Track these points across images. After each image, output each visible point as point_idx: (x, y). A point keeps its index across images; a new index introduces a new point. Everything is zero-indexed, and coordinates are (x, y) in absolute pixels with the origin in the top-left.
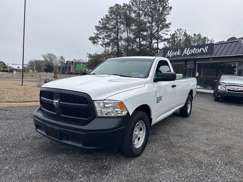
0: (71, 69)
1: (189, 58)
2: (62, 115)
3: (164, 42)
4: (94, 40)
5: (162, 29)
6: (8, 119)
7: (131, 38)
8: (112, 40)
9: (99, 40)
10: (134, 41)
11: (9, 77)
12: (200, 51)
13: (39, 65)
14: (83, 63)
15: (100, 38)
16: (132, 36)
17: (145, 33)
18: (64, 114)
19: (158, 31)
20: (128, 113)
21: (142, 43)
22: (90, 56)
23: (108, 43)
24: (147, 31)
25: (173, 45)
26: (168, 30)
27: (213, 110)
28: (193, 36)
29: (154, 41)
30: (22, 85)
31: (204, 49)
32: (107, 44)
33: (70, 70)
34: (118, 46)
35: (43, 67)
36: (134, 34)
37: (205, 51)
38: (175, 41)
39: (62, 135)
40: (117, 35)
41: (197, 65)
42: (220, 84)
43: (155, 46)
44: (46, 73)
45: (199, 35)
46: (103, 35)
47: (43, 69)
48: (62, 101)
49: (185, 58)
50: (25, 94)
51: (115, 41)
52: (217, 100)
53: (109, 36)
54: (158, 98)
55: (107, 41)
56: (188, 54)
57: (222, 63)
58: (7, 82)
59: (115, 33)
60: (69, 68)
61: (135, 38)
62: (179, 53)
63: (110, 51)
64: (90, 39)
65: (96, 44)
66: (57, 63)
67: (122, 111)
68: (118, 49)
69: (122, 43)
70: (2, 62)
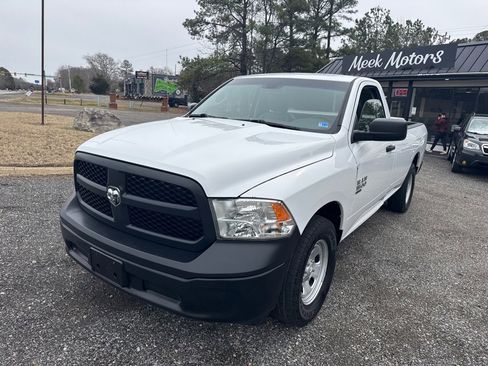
0: (146, 89)
1: (398, 74)
2: (130, 226)
3: (342, 37)
4: (193, 26)
5: (340, 6)
6: (9, 208)
7: (273, 26)
8: (233, 29)
9: (204, 27)
10: (279, 32)
11: (17, 104)
12: (424, 59)
13: (78, 77)
14: (170, 77)
15: (208, 23)
16: (275, 20)
17: (303, 16)
18: (133, 225)
19: (330, 12)
20: (296, 229)
21: (296, 36)
22: (186, 62)
23: (223, 33)
24: (308, 11)
25: (361, 42)
26: (354, 10)
27: (454, 194)
28: (405, 25)
29: (323, 33)
30: (43, 123)
31: (435, 56)
32: (222, 38)
33: (142, 92)
34: (245, 43)
35: (88, 83)
36: (281, 17)
37: (437, 60)
38: (364, 34)
39: (130, 276)
40: (244, 18)
41: (415, 90)
42: (467, 137)
43: (323, 43)
44: (93, 95)
45: (418, 23)
46: (213, 17)
47: (87, 87)
48: (129, 192)
49: (391, 74)
50: (47, 147)
51: (240, 31)
52: (457, 170)
53: (226, 19)
54: (358, 182)
55: (220, 29)
56: (397, 67)
57: (469, 89)
58: (11, 115)
59: (239, 14)
60: (142, 85)
61: (282, 25)
62: (377, 64)
63: (227, 53)
64: (185, 25)
65: (197, 37)
66: (115, 74)
67: (281, 224)
68: (244, 49)
69: (254, 36)
70: (2, 69)
